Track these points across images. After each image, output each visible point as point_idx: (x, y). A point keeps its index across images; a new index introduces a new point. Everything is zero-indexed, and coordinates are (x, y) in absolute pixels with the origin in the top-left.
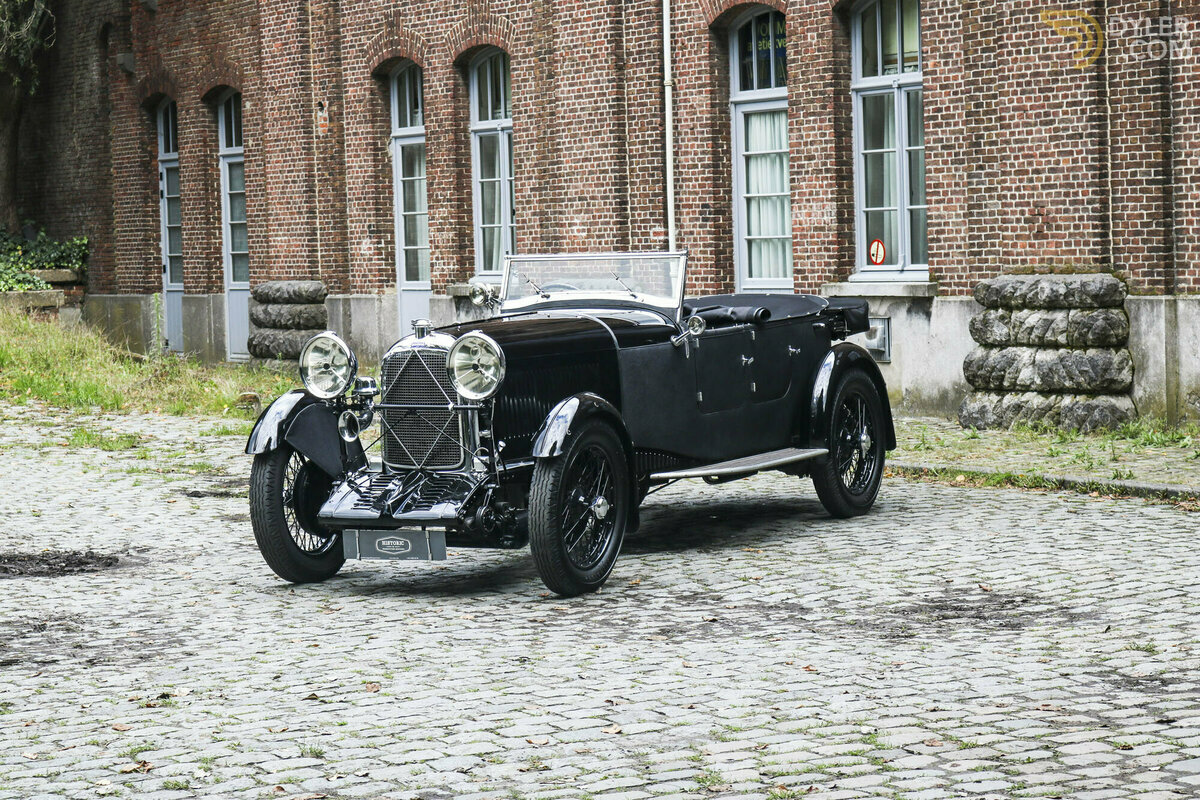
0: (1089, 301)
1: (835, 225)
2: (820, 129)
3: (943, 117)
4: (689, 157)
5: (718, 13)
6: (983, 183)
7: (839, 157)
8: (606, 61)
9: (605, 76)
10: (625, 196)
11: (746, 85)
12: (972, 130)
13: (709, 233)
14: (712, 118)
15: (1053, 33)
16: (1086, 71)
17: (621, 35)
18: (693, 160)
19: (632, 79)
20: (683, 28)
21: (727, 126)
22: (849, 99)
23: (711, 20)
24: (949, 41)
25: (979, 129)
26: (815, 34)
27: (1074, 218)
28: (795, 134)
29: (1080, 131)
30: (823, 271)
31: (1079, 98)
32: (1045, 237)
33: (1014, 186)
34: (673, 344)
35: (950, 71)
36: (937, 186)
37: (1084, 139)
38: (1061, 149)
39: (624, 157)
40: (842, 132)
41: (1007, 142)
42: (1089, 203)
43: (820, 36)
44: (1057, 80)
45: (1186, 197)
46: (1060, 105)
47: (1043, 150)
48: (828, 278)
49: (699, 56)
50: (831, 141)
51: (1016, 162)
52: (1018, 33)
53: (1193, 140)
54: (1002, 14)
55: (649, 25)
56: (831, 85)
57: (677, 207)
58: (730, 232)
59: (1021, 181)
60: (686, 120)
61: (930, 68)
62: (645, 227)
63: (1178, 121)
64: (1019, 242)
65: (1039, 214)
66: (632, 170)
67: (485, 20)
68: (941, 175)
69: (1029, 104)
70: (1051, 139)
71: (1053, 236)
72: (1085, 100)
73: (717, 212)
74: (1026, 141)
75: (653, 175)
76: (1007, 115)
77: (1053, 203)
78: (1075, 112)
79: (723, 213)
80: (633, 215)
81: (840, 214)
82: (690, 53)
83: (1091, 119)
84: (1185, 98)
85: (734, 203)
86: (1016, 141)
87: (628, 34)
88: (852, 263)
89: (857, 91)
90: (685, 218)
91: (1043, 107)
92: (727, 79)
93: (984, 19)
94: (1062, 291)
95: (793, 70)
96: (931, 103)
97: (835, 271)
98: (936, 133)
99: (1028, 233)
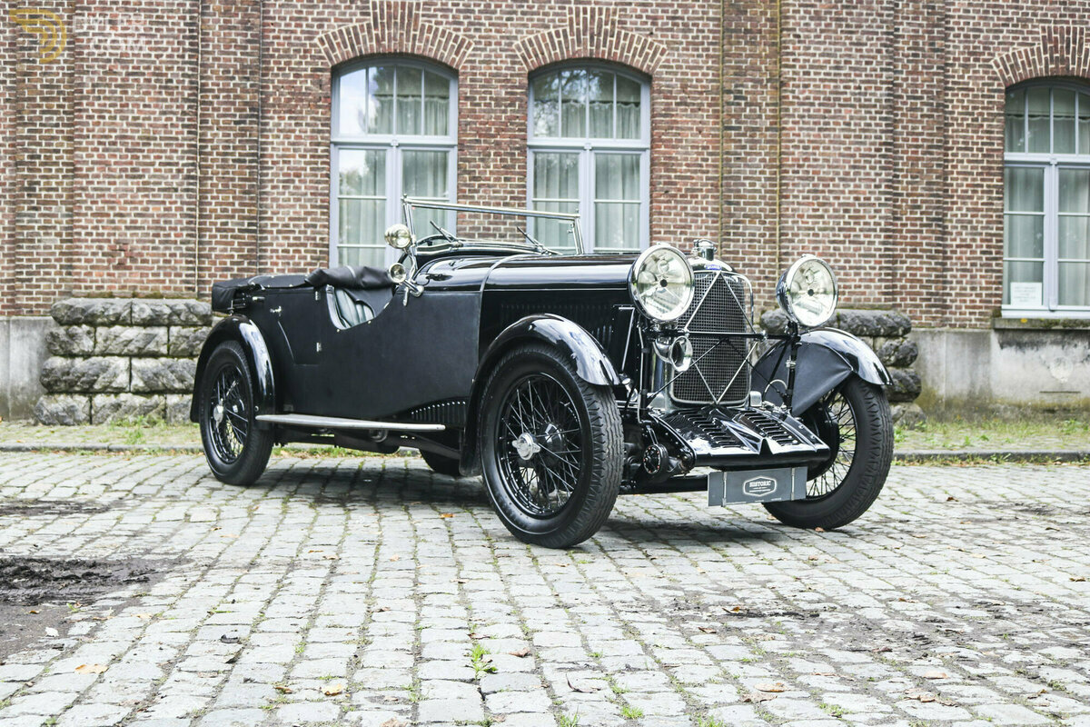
0: (195, 319)
6: (36, 222)
12: (24, 177)
15: (145, 106)
16: (184, 139)
25: (34, 176)
27: (165, 255)
29: (175, 186)
31: (175, 160)
32: (130, 268)
33: (90, 225)
37: (179, 193)
38: (151, 199)
42: (182, 243)
44: (149, 144)
45: (271, 244)
46: (152, 164)
47: (129, 198)
51: (94, 206)
52: (102, 102)
53: (281, 202)
59: (99, 222)
63: (266, 187)
64: (94, 272)
65: (121, 250)
69: (113, 160)
70: (139, 190)
71: (137, 268)
72: (181, 162)
74: (109, 189)
76: (85, 167)
77: (138, 241)
78: (171, 171)
83: (188, 177)
84: (274, 170)
86: (95, 189)
91: (131, 163)
94: (167, 311)
99: (106, 264)
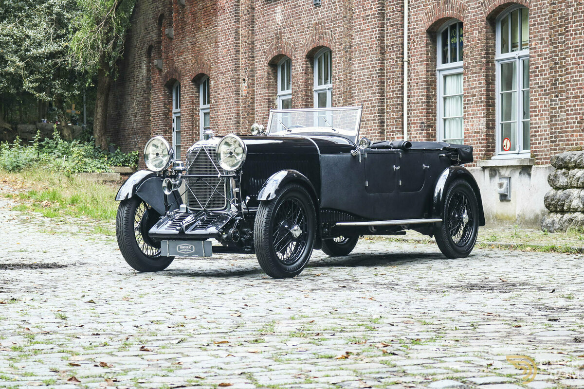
1: (485, 130)
2: (478, 81)
3: (539, 71)
4: (415, 98)
5: (431, 23)
6: (557, 104)
7: (487, 95)
8: (376, 50)
9: (375, 57)
10: (384, 119)
11: (445, 61)
12: (553, 77)
13: (424, 137)
14: (427, 78)
17: (383, 37)
18: (417, 100)
19: (388, 59)
20: (414, 32)
21: (435, 82)
22: (494, 65)
23: (427, 27)
24: (543, 32)
25: (556, 76)
26: (477, 31)
28: (466, 84)
30: (479, 154)
33: (572, 104)
34: (352, 154)
35: (543, 47)
36: (535, 107)
39: (384, 99)
40: (490, 82)
41: (569, 81)
43: (480, 32)
48: (481, 158)
49: (421, 45)
50: (483, 87)
51: (574, 92)
52: (576, 24)
54: (568, 15)
55: (397, 31)
56: (484, 57)
57: (409, 124)
58: (435, 136)
59: (576, 102)
60: (414, 79)
61: (533, 46)
62: (393, 135)
64: (575, 134)
66: (387, 106)
67: (321, 33)
68: (537, 101)
69: (580, 61)
73: (428, 126)
74: (579, 80)
75: (397, 108)
76: (570, 67)
79: (432, 127)
80: (387, 129)
81: (487, 124)
82: (417, 44)
85: (437, 122)
86: (574, 81)
87: (387, 36)
88: (493, 150)
89: (498, 61)
90: (413, 130)
92: (435, 58)
93: (560, 18)
95: (466, 51)
96: (533, 64)
97: (485, 154)
98: (535, 80)
99: (579, 129)
